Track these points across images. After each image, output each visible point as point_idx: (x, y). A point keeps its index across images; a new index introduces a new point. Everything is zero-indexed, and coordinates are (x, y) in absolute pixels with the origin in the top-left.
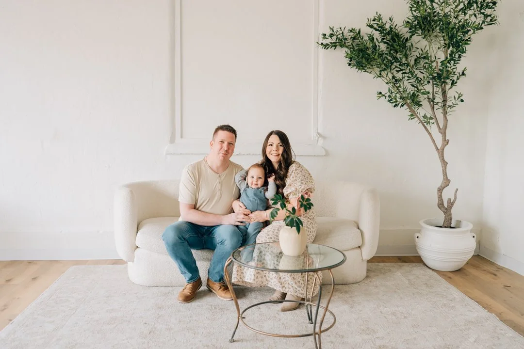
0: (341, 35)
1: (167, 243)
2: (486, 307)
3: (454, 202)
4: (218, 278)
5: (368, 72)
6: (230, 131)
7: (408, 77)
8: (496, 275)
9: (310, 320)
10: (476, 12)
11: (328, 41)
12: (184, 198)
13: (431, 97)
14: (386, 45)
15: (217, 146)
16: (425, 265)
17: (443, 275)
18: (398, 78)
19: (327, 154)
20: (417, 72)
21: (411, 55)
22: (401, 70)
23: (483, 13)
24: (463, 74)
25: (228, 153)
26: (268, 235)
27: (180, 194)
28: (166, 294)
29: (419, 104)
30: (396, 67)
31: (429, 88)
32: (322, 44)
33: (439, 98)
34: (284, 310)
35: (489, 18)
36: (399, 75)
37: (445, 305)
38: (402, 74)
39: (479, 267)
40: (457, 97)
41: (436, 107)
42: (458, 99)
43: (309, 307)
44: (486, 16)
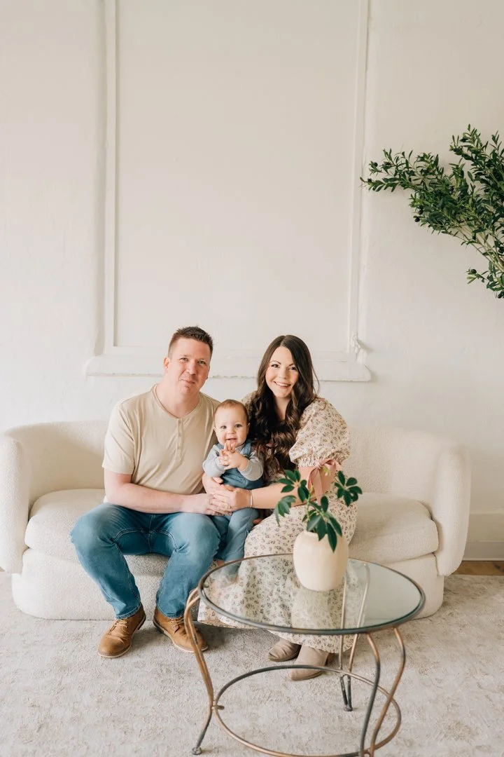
0: (405, 166)
1: (80, 549)
4: (175, 611)
5: (450, 233)
6: (201, 339)
9: (346, 703)
11: (382, 175)
12: (113, 463)
14: (484, 185)
15: (176, 367)
19: (374, 378)
25: (197, 380)
26: (268, 537)
27: (105, 455)
28: (78, 637)
32: (370, 181)
34: (296, 679)
43: (346, 679)
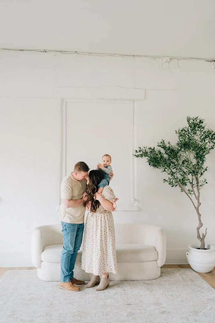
0: (145, 151)
3: (205, 235)
5: (158, 168)
7: (179, 171)
10: (210, 141)
11: (139, 153)
13: (191, 182)
14: (167, 155)
16: (192, 269)
17: (202, 275)
18: (173, 172)
19: (140, 210)
20: (183, 168)
21: (180, 160)
22: (176, 168)
23: (212, 142)
24: (206, 170)
29: (185, 184)
30: (173, 166)
31: (190, 177)
32: (135, 155)
33: (195, 182)
36: (174, 170)
38: (176, 169)
40: (204, 181)
41: (194, 186)
42: (205, 182)
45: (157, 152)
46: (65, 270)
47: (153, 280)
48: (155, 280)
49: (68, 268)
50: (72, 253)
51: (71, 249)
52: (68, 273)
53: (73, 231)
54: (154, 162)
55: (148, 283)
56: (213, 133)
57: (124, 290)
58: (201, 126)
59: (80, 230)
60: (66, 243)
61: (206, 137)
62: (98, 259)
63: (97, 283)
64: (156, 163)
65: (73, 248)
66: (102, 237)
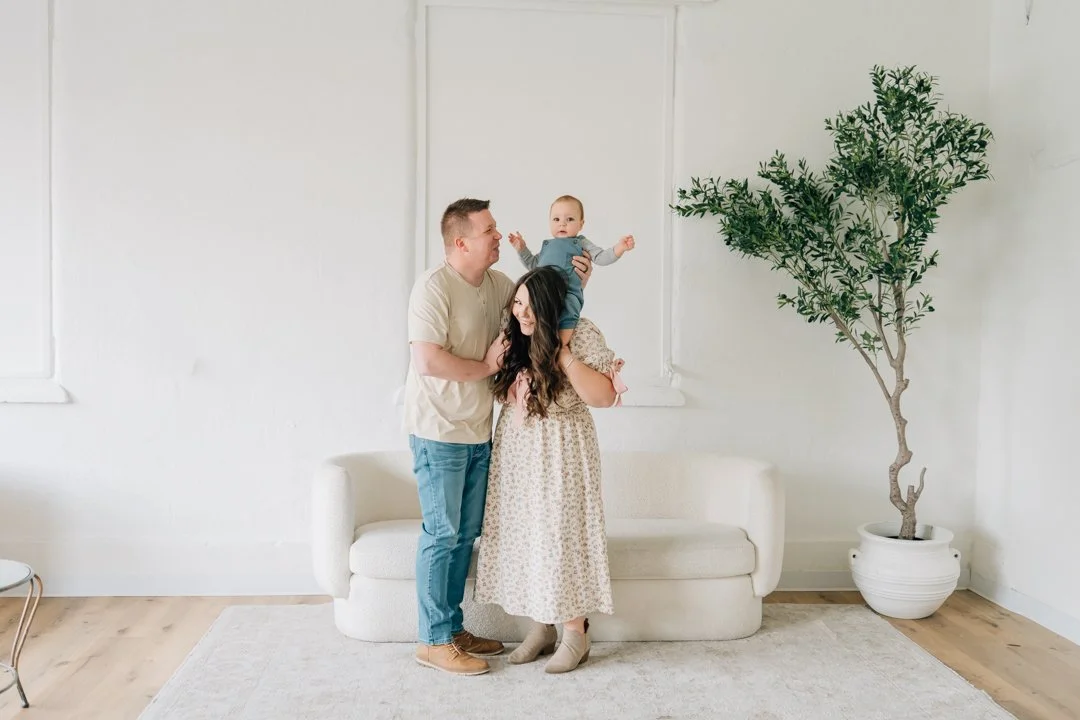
0: (713, 191)
2: (974, 680)
3: (919, 492)
5: (761, 257)
7: (834, 266)
8: (996, 626)
10: (953, 158)
11: (691, 203)
13: (876, 304)
14: (793, 209)
16: (868, 607)
17: (901, 625)
18: (815, 269)
19: (689, 403)
20: (850, 256)
21: (840, 227)
22: (823, 254)
23: (963, 160)
24: (932, 262)
29: (854, 314)
30: (812, 249)
31: (871, 287)
32: (678, 208)
33: (889, 306)
35: (975, 169)
36: (817, 264)
37: (899, 676)
38: (823, 260)
39: (967, 612)
40: (921, 304)
41: (885, 321)
42: (924, 305)
44: (971, 164)
45: (757, 196)
46: (431, 604)
47: (740, 641)
48: (745, 641)
49: (442, 597)
50: (456, 546)
51: (449, 534)
52: (446, 614)
53: (455, 471)
54: (748, 232)
55: (718, 648)
56: (968, 128)
57: (640, 672)
58: (922, 103)
59: (478, 466)
60: (430, 514)
61: (940, 143)
62: (553, 568)
63: (546, 650)
64: (753, 236)
65: (455, 527)
66: (569, 495)
